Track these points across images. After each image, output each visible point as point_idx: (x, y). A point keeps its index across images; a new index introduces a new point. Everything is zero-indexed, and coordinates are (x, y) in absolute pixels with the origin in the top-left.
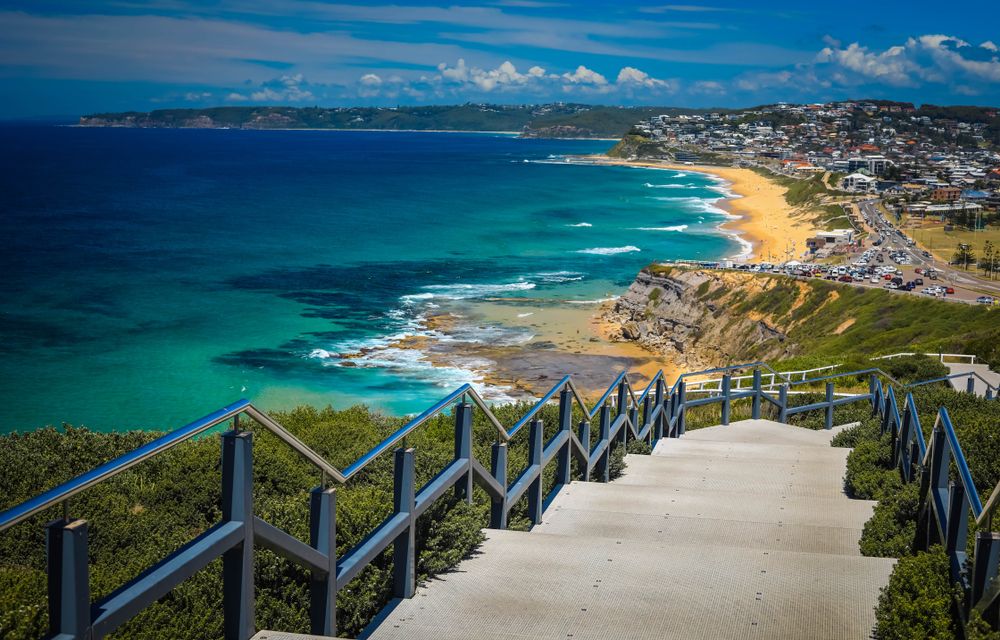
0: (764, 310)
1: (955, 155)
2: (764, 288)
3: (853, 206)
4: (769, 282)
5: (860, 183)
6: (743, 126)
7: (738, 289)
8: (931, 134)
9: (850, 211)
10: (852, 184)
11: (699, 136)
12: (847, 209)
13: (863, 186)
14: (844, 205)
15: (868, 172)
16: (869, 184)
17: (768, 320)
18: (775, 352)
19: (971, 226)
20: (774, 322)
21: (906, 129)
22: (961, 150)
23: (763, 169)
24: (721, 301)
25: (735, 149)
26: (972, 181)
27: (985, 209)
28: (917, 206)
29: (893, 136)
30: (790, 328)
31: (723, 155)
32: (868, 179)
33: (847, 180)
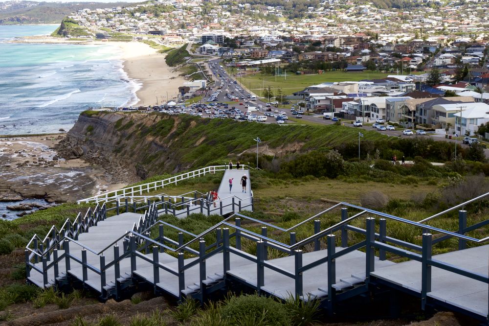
0: (154, 135)
1: (266, 27)
2: (154, 121)
3: (206, 64)
4: (157, 117)
5: (209, 50)
6: (137, 14)
7: (139, 123)
8: (250, 14)
9: (204, 67)
10: (204, 51)
11: (110, 22)
12: (202, 67)
13: (210, 51)
14: (200, 64)
15: (214, 42)
16: (214, 51)
17: (157, 140)
18: (162, 159)
19: (274, 73)
20: (160, 141)
21: (236, 12)
22: (269, 24)
23: (151, 42)
24: (130, 131)
25: (132, 29)
26: (275, 45)
27: (282, 62)
28: (243, 63)
29: (229, 17)
30: (170, 144)
31: (125, 33)
32: (214, 47)
33: (201, 48)
